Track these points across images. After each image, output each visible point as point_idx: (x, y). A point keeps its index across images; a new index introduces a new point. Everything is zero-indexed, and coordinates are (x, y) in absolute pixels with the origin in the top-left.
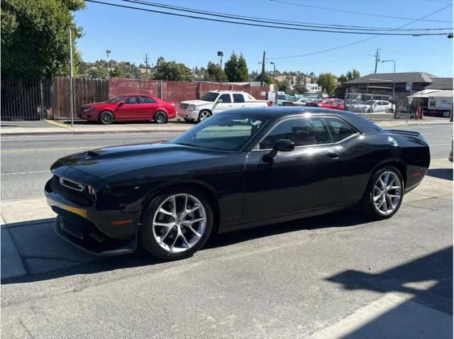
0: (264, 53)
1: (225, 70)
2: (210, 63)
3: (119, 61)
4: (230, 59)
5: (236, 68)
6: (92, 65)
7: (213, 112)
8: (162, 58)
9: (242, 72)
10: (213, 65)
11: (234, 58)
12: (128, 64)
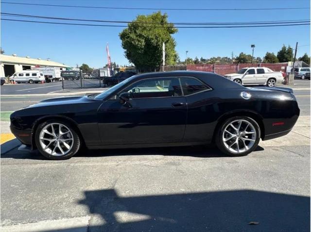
0: (297, 43)
1: (278, 56)
2: (267, 53)
3: (222, 57)
4: (281, 50)
5: (285, 54)
6: (208, 60)
7: (242, 80)
8: (242, 53)
9: (289, 57)
10: (270, 54)
11: (284, 48)
12: (226, 58)
